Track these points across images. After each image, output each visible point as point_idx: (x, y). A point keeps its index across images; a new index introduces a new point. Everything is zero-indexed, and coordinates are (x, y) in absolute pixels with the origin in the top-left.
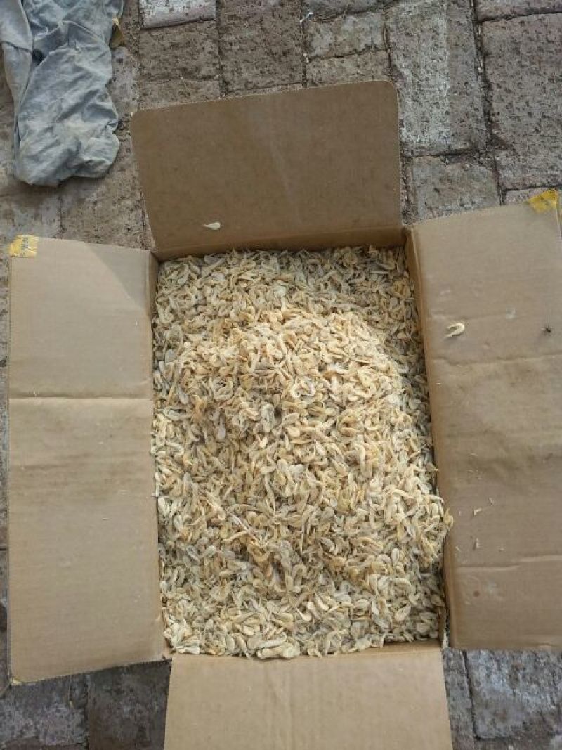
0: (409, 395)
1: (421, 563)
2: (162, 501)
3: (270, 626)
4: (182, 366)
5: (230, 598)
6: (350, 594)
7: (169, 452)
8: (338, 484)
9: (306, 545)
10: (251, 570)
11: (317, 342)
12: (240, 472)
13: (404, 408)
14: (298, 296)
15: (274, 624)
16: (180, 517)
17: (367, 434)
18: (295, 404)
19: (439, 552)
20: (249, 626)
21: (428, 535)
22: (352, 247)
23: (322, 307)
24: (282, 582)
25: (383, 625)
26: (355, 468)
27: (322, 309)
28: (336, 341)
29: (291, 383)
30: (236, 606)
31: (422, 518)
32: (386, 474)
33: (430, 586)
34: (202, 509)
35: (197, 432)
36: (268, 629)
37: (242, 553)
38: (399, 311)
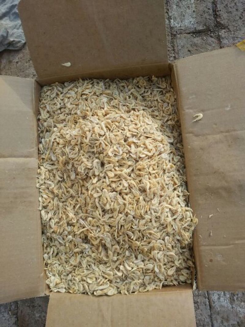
0: (174, 154)
1: (181, 244)
2: (43, 212)
3: (101, 278)
4: (53, 140)
5: (80, 263)
6: (143, 261)
7: (46, 186)
8: (135, 202)
9: (119, 235)
10: (91, 248)
11: (123, 126)
12: (83, 196)
13: (171, 161)
14: (114, 102)
15: (103, 277)
16: (53, 220)
17: (151, 175)
18: (111, 159)
19: (191, 238)
20: (90, 278)
21: (185, 229)
22: (143, 77)
23: (127, 108)
24: (107, 255)
25: (161, 277)
26: (144, 194)
27: (127, 109)
28: (134, 125)
29: (109, 148)
30: (83, 268)
31: (181, 220)
32: (161, 196)
33: (186, 256)
34: (64, 216)
35: (61, 175)
36: (100, 280)
37: (86, 240)
38: (168, 110)
